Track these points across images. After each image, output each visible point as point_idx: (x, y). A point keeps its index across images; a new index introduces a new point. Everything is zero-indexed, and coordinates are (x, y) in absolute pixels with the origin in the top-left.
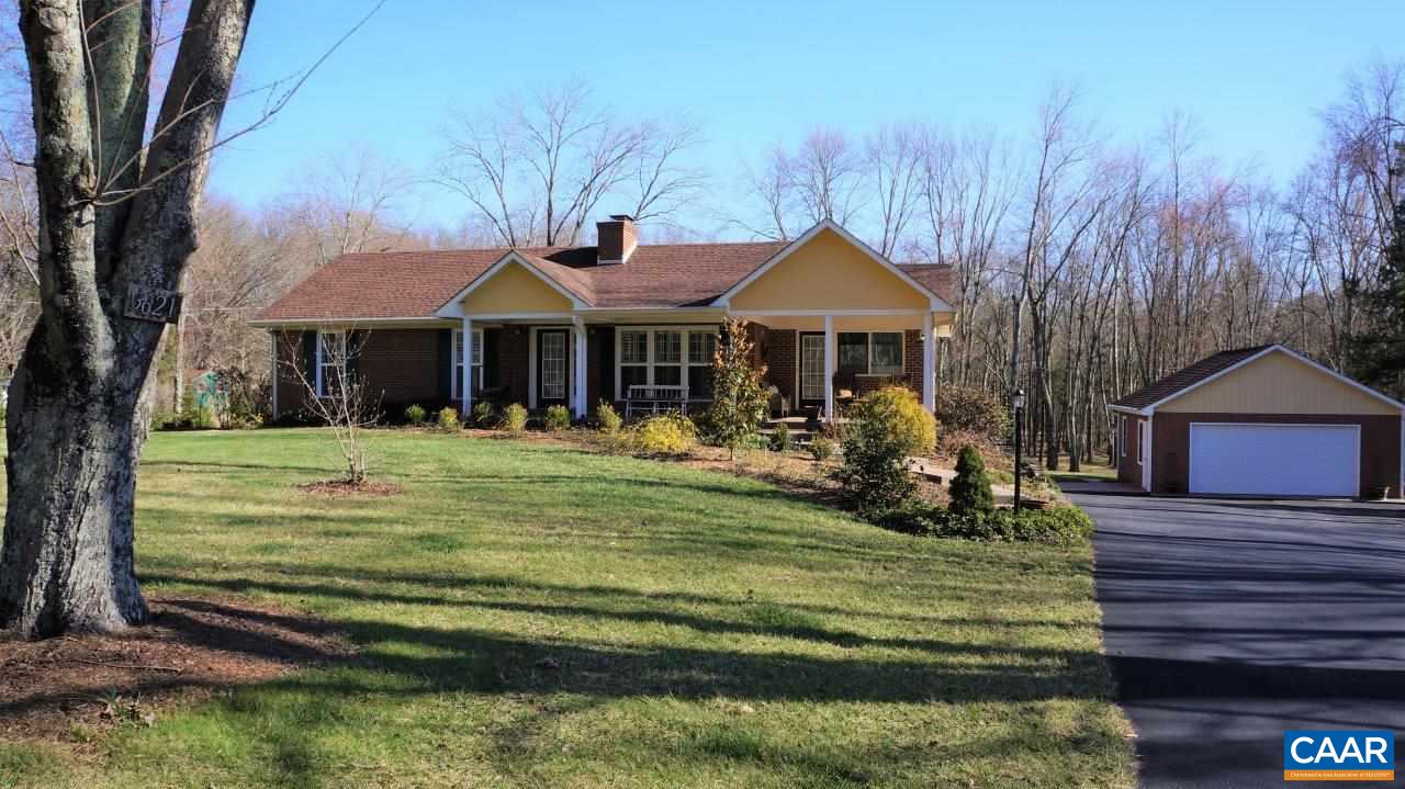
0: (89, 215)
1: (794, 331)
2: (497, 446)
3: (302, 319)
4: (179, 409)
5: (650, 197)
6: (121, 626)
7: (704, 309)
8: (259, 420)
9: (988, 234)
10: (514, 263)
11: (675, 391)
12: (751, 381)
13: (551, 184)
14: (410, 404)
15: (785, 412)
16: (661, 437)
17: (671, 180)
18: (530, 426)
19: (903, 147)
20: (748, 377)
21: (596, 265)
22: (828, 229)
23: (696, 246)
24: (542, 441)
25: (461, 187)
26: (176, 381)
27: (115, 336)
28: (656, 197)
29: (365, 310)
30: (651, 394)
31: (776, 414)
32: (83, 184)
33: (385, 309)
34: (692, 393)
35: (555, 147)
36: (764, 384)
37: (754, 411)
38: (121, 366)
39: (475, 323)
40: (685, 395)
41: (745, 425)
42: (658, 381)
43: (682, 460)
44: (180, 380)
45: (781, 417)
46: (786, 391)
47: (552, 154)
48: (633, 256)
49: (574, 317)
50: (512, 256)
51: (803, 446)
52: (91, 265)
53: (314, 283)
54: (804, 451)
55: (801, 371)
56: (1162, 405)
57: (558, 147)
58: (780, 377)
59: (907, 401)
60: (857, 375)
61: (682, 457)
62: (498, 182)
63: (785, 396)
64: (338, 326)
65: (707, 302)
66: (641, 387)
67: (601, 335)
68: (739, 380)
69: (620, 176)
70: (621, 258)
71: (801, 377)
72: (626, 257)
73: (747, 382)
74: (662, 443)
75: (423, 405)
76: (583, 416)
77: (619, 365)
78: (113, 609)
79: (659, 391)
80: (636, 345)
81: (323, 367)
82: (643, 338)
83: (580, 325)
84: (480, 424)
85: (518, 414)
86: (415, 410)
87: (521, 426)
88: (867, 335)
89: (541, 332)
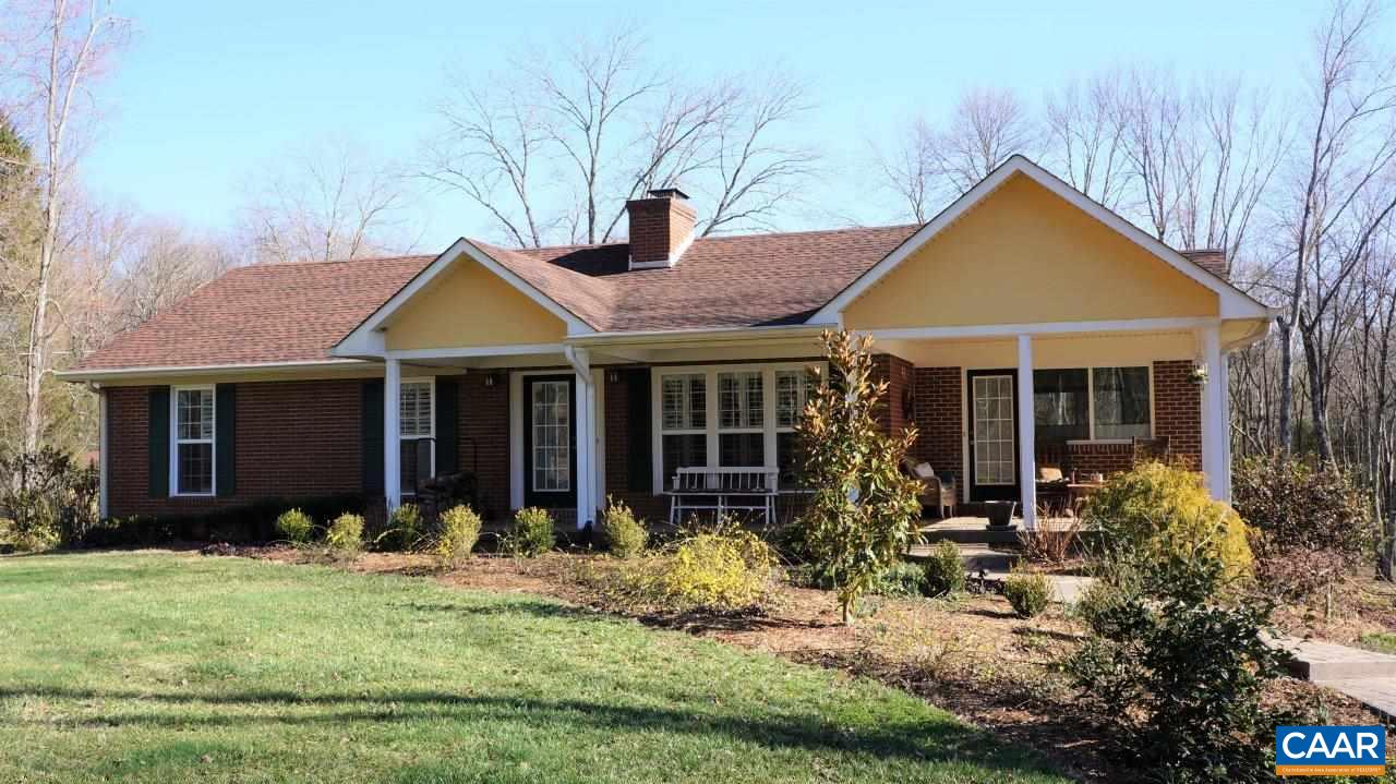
1: (958, 369)
3: (146, 367)
5: (735, 191)
7: (795, 330)
9: (1233, 231)
11: (754, 476)
12: (881, 460)
13: (593, 174)
14: (286, 508)
15: (946, 508)
16: (705, 576)
18: (486, 545)
19: (1102, 107)
20: (876, 451)
21: (627, 271)
22: (1019, 175)
23: (789, 236)
25: (463, 182)
28: (744, 190)
29: (247, 351)
30: (713, 483)
31: (931, 512)
33: (279, 348)
34: (785, 480)
35: (596, 122)
36: (910, 462)
37: (891, 523)
39: (407, 366)
40: (772, 483)
41: (869, 552)
42: (725, 460)
43: (741, 627)
45: (939, 518)
46: (947, 471)
47: (593, 132)
48: (689, 257)
49: (568, 351)
51: (990, 584)
53: (180, 312)
54: (991, 594)
55: (971, 438)
57: (602, 121)
58: (938, 450)
59: (1189, 490)
60: (1070, 442)
61: (744, 619)
62: (518, 177)
63: (946, 480)
64: (203, 377)
65: (801, 318)
66: (696, 470)
67: (628, 383)
68: (858, 459)
70: (666, 258)
71: (971, 448)
72: (674, 257)
73: (874, 462)
74: (706, 587)
75: (309, 512)
76: (589, 523)
77: (658, 432)
79: (727, 476)
80: (687, 400)
81: (181, 447)
82: (698, 386)
83: (581, 362)
84: (394, 544)
85: (464, 523)
86: (295, 518)
87: (468, 545)
88: (1084, 372)
89: (528, 382)
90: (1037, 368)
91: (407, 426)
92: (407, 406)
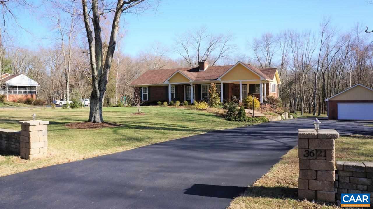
0: (97, 81)
2: (172, 109)
3: (139, 84)
4: (117, 104)
6: (101, 122)
7: (216, 81)
8: (131, 105)
9: (310, 57)
10: (178, 73)
13: (199, 50)
14: (158, 101)
17: (227, 48)
18: (181, 105)
21: (199, 71)
24: (181, 107)
25: (178, 52)
26: (116, 98)
27: (100, 92)
29: (152, 83)
30: (208, 98)
32: (96, 78)
33: (155, 82)
35: (199, 42)
36: (233, 96)
38: (100, 95)
39: (171, 85)
44: (117, 98)
47: (199, 43)
48: (207, 69)
50: (178, 71)
52: (97, 86)
53: (142, 77)
56: (330, 99)
57: (200, 41)
62: (187, 50)
64: (146, 86)
66: (206, 97)
67: (198, 87)
68: (214, 95)
69: (216, 47)
72: (205, 70)
74: (201, 107)
75: (161, 101)
76: (192, 103)
77: (202, 92)
78: (100, 121)
80: (205, 88)
81: (143, 94)
82: (207, 87)
83: (191, 84)
84: (171, 105)
85: (178, 103)
86: (159, 102)
87: (179, 105)
88: (255, 85)
89: (186, 86)
90: (250, 84)
91: (171, 92)
92: (172, 89)
